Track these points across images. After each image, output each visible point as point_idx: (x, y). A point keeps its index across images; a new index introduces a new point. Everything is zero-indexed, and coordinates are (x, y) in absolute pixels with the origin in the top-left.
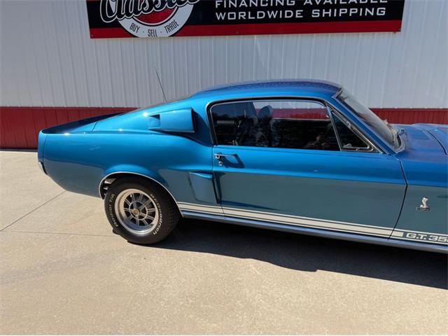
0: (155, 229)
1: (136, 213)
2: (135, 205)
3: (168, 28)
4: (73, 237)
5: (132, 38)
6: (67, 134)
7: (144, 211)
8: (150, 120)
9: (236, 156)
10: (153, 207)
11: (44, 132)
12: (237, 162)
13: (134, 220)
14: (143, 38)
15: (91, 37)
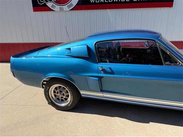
0: (69, 103)
1: (60, 95)
2: (59, 92)
3: (69, 7)
4: (29, 107)
5: (52, 11)
6: (24, 58)
7: (64, 95)
8: (66, 51)
9: (110, 68)
10: (68, 92)
11: (13, 57)
12: (111, 72)
13: (58, 99)
14: (57, 11)
15: (34, 11)
